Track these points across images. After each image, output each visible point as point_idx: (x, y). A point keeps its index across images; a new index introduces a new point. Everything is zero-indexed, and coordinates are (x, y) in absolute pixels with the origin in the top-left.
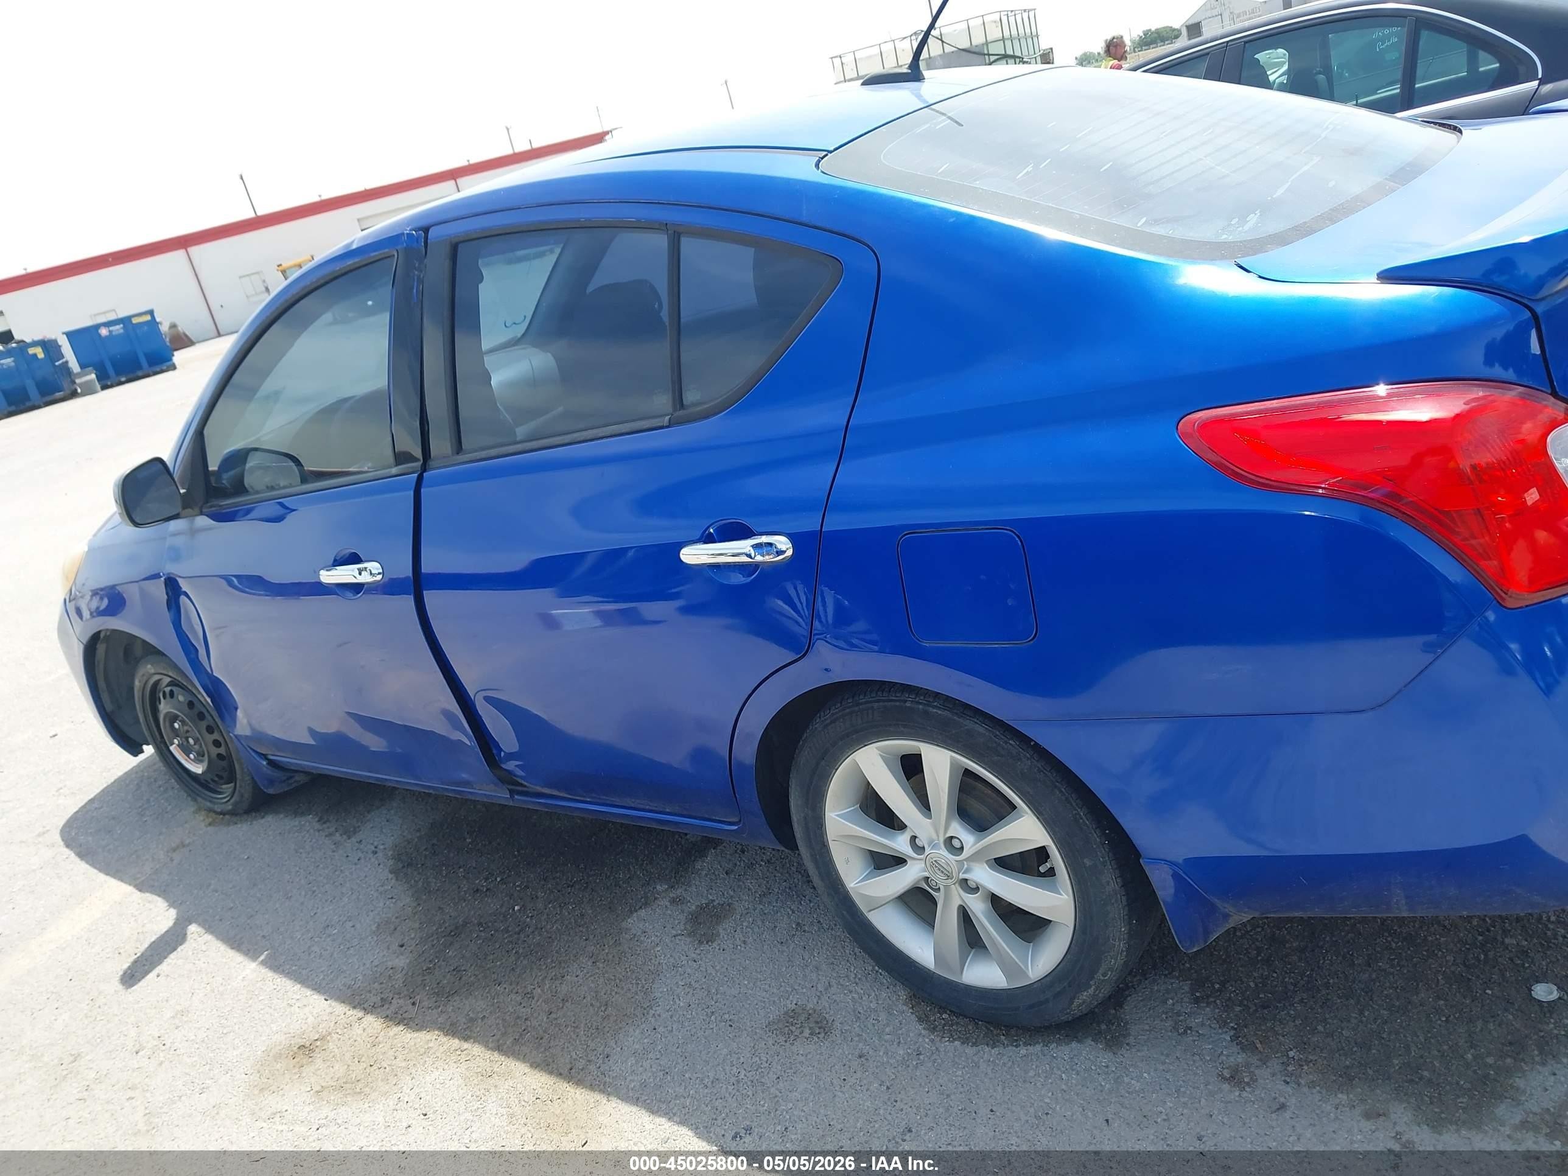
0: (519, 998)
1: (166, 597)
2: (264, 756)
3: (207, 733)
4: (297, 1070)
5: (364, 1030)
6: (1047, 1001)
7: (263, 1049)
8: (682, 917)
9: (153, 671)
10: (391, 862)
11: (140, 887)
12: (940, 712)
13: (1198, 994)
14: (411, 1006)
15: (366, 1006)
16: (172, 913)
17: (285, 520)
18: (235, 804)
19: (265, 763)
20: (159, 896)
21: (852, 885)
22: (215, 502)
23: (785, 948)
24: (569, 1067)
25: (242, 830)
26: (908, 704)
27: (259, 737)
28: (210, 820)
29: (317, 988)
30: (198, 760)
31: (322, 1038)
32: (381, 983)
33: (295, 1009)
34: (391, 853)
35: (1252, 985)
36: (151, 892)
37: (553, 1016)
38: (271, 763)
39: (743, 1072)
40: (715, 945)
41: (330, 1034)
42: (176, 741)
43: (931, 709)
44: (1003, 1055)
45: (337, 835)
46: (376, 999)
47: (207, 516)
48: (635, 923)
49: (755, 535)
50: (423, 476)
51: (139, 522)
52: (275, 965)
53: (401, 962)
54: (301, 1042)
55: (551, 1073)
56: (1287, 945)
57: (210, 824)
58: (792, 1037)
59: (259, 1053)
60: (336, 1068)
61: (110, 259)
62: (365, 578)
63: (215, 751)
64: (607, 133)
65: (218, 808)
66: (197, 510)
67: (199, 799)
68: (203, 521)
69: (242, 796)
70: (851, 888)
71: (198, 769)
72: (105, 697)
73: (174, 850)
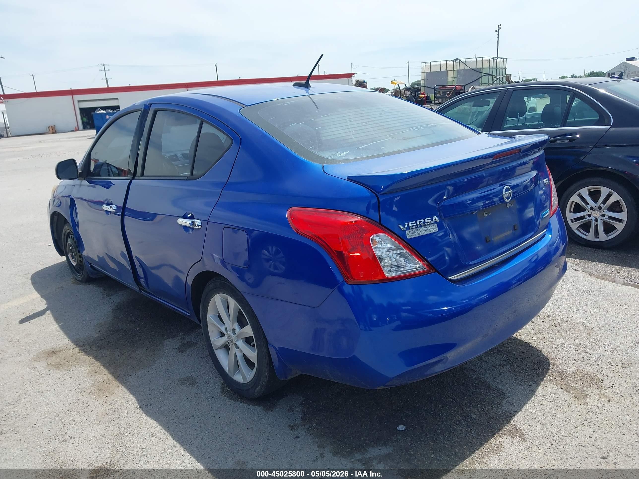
0: (119, 354)
1: (70, 204)
2: (90, 264)
3: (78, 253)
4: (47, 357)
5: (72, 352)
6: (249, 389)
7: (43, 350)
8: (180, 344)
9: (67, 228)
10: (114, 307)
11: (42, 297)
12: (232, 287)
13: (304, 402)
14: (89, 348)
15: (77, 345)
16: (46, 306)
17: (111, 188)
18: (82, 278)
19: (89, 266)
20: (45, 300)
21: (212, 340)
22: (89, 177)
23: (201, 360)
24: (118, 375)
25: (81, 287)
26: (226, 283)
27: (88, 257)
28: (74, 282)
29: (69, 337)
30: (75, 261)
31: (60, 351)
32: (86, 340)
33: (59, 341)
34: (116, 304)
35: (321, 404)
36: (44, 299)
37: (125, 361)
38: (91, 266)
39: (162, 389)
40: (183, 354)
41: (63, 350)
42: (70, 253)
43: (230, 285)
44: (235, 404)
45: (106, 295)
46: (82, 344)
47: (87, 181)
48: (166, 342)
49: (194, 219)
50: (132, 182)
51: (60, 178)
52: (62, 328)
53: (96, 336)
54: (53, 350)
55: (113, 376)
56: (342, 396)
57: (73, 283)
58: (183, 384)
59: (41, 350)
60: (57, 360)
61: (160, 87)
62: (111, 210)
63: (79, 259)
64: (353, 74)
65: (78, 279)
66: (83, 179)
67: (74, 275)
68: (85, 182)
69: (84, 276)
70: (212, 341)
71: (74, 264)
72: (55, 234)
73: (58, 288)
